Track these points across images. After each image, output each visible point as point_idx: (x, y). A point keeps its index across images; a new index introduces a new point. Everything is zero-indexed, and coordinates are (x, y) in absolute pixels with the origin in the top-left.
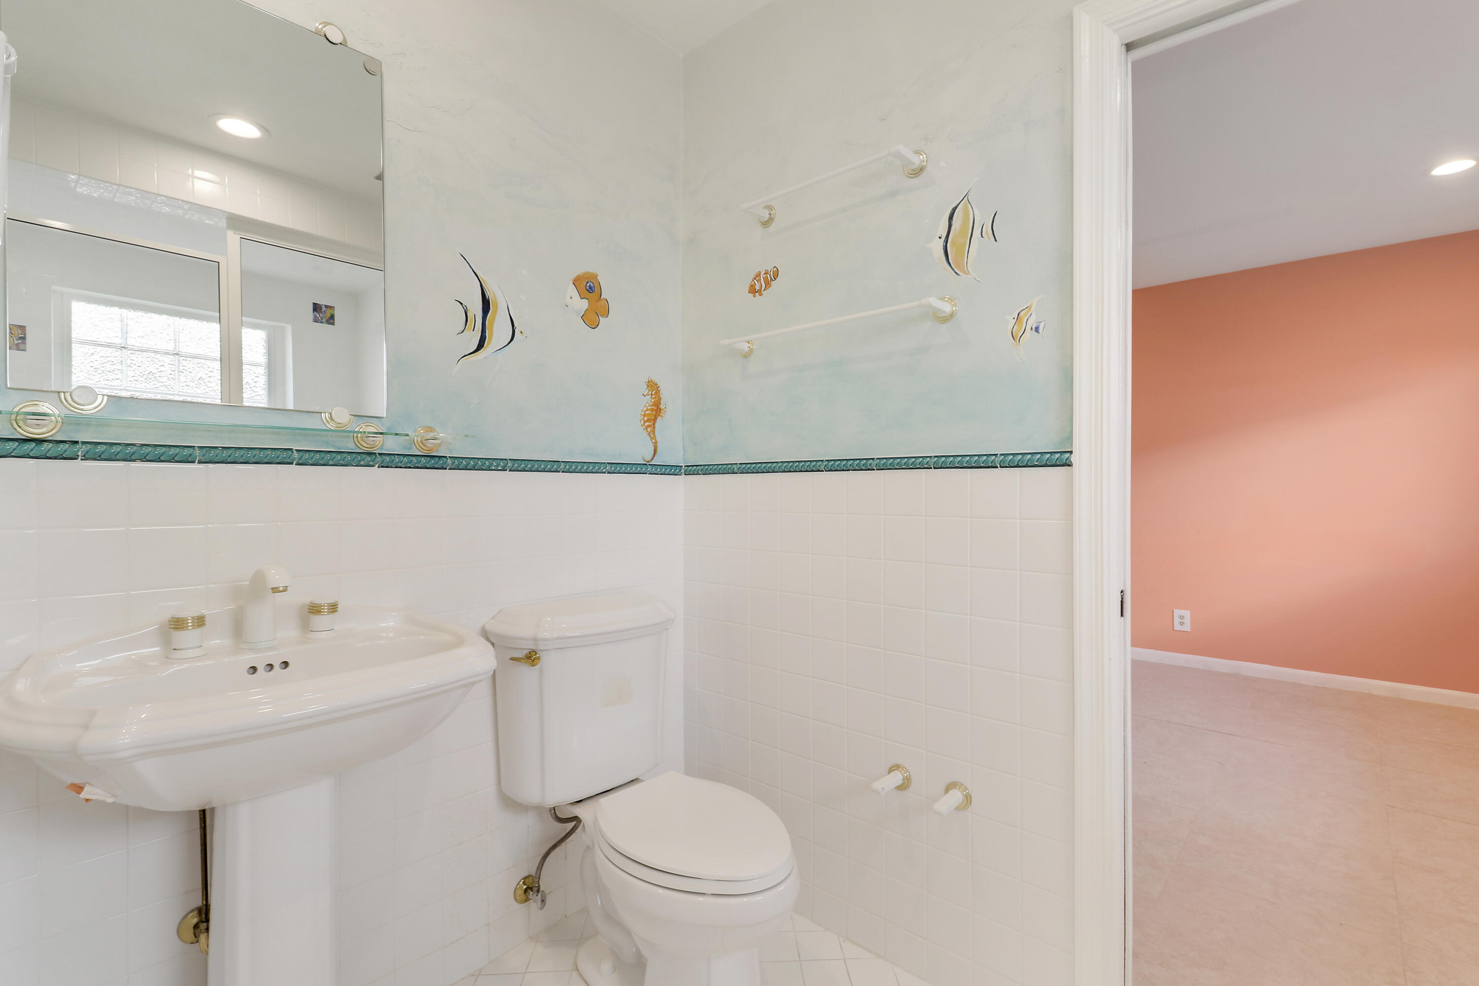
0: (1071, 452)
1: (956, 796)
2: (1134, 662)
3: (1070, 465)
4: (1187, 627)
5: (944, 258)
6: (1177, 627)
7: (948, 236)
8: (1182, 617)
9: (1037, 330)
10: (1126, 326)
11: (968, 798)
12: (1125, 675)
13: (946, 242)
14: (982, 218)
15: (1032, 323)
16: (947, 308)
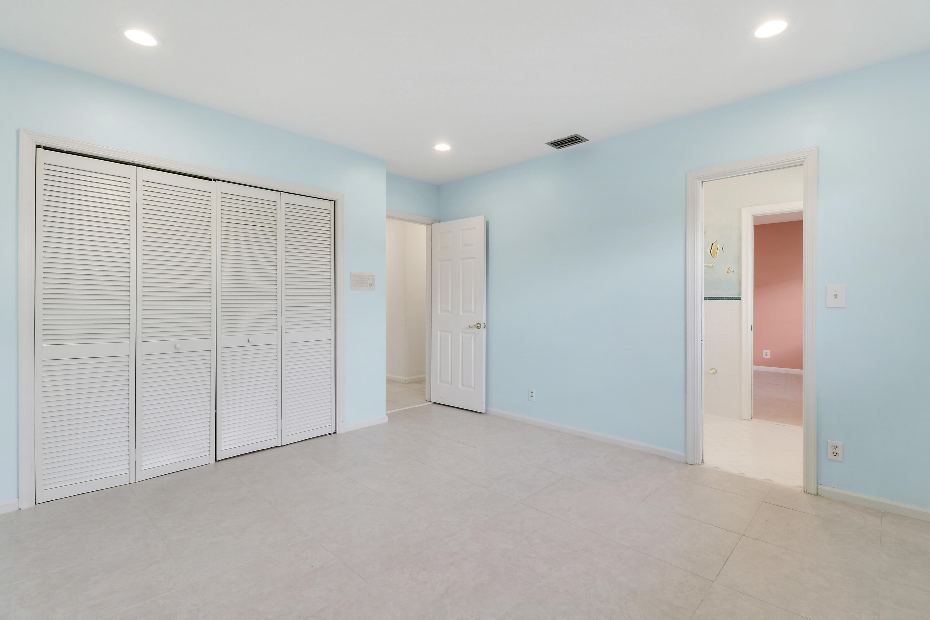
0: (741, 297)
1: (713, 371)
2: (754, 371)
3: (741, 300)
4: (768, 357)
5: (710, 254)
6: (765, 356)
7: (711, 249)
8: (766, 353)
9: (733, 271)
10: (752, 270)
11: (716, 371)
12: (752, 346)
13: (711, 250)
14: (720, 247)
15: (732, 270)
16: (711, 265)
